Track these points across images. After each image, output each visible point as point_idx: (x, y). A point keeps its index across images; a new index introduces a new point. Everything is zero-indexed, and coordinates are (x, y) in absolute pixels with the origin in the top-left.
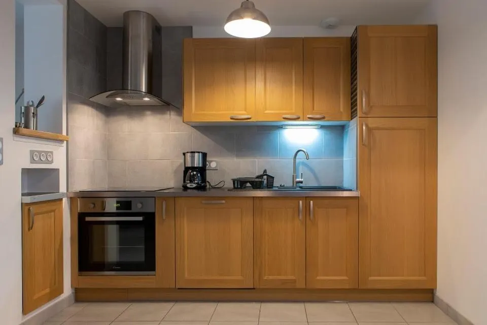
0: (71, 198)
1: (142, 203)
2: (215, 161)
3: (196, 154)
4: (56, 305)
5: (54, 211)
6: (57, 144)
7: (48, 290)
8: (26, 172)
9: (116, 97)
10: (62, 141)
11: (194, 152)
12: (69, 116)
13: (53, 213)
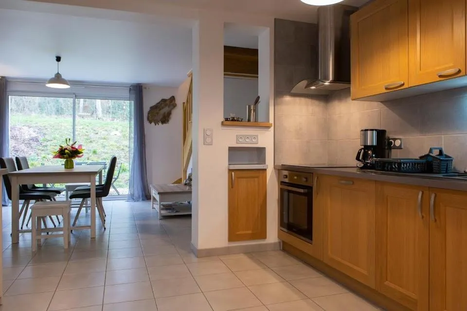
0: (279, 170)
1: (306, 178)
2: (400, 139)
3: (369, 132)
4: (260, 245)
5: (257, 177)
6: (265, 130)
7: (250, 232)
8: (231, 149)
9: (311, 86)
10: (269, 127)
11: (367, 130)
12: (276, 108)
13: (256, 179)
